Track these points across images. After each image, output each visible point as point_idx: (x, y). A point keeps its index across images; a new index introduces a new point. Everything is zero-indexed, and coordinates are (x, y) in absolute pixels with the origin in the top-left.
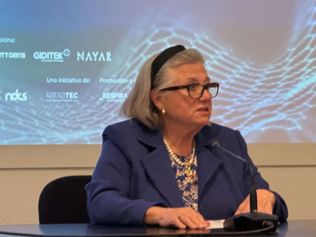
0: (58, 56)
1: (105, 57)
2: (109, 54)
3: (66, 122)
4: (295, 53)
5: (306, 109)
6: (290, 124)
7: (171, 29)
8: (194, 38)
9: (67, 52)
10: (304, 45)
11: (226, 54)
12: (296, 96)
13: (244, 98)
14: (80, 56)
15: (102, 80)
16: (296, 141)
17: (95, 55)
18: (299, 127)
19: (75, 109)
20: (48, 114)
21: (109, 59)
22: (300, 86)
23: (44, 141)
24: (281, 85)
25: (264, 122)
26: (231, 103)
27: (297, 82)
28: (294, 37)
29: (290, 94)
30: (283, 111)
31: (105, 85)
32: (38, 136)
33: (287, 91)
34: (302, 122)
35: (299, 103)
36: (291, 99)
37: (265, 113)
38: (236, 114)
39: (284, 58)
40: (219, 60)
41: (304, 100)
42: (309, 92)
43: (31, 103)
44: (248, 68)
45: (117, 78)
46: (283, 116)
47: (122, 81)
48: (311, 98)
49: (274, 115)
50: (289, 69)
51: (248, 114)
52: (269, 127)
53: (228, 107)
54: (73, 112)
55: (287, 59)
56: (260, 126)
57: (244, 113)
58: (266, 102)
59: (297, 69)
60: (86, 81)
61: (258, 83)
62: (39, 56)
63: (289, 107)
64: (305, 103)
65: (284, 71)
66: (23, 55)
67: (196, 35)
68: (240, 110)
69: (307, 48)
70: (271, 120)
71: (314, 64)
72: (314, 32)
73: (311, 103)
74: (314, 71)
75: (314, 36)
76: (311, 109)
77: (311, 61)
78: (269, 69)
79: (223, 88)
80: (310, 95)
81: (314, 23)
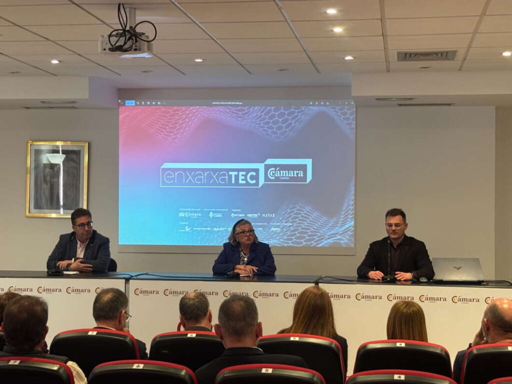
0: (256, 215)
2: (274, 215)
4: (345, 214)
6: (343, 240)
7: (297, 206)
8: (305, 209)
9: (259, 214)
10: (348, 211)
11: (318, 214)
12: (345, 230)
13: (324, 230)
14: (263, 215)
16: (345, 246)
17: (269, 215)
18: (346, 241)
22: (347, 226)
24: (339, 225)
25: (332, 239)
26: (319, 232)
28: (344, 208)
29: (342, 229)
30: (340, 235)
31: (272, 225)
34: (346, 239)
35: (346, 232)
36: (343, 231)
37: (332, 236)
38: (320, 236)
39: (340, 216)
40: (315, 217)
41: (348, 231)
42: (350, 228)
44: (326, 219)
45: (277, 223)
46: (340, 237)
47: (278, 224)
49: (336, 237)
50: (342, 220)
51: (326, 236)
52: (334, 241)
53: (318, 234)
56: (331, 241)
57: (324, 236)
58: (332, 232)
59: (346, 220)
60: (265, 224)
61: (330, 225)
62: (249, 215)
63: (342, 234)
65: (340, 220)
66: (244, 215)
67: (307, 208)
68: (323, 234)
69: (349, 212)
70: (335, 238)
71: (352, 218)
72: (352, 206)
73: (351, 232)
74: (352, 220)
75: (352, 208)
76: (351, 235)
77: (351, 217)
78: (335, 219)
79: (316, 227)
80: (350, 229)
81: (353, 203)
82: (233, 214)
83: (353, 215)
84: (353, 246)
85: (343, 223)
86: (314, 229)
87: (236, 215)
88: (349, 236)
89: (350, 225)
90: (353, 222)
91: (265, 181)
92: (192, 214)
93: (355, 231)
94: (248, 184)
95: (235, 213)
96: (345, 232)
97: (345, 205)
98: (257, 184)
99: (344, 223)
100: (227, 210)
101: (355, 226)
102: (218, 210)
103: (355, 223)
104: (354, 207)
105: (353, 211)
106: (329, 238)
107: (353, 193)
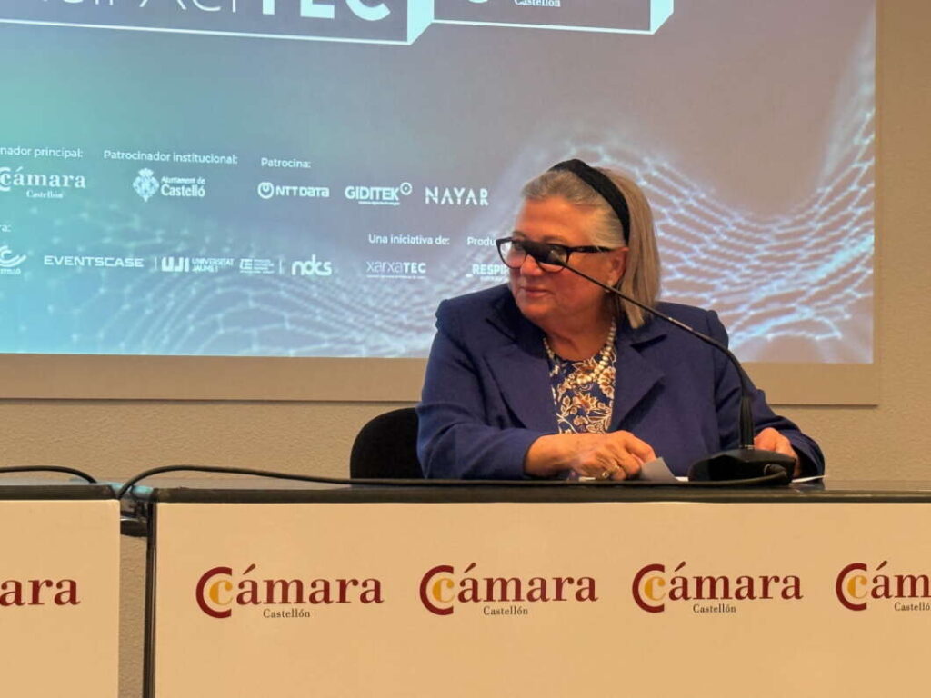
0: (390, 195)
1: (478, 198)
2: (484, 193)
3: (404, 318)
4: (831, 197)
5: (850, 302)
6: (820, 328)
7: (600, 149)
8: (642, 165)
9: (407, 188)
10: (847, 182)
11: (703, 196)
12: (832, 276)
13: (736, 279)
14: (431, 195)
15: (470, 240)
16: (830, 359)
17: (459, 194)
18: (838, 334)
19: (420, 293)
20: (372, 303)
21: (484, 202)
22: (840, 259)
23: (364, 352)
24: (805, 255)
25: (772, 323)
26: (711, 288)
27: (833, 251)
28: (829, 168)
29: (821, 274)
30: (808, 303)
31: (477, 249)
32: (352, 342)
33: (815, 267)
34: (843, 326)
35: (837, 289)
36: (822, 282)
37: (775, 306)
39: (810, 206)
40: (689, 208)
41: (847, 283)
42: (857, 270)
43: (338, 281)
44: (743, 222)
46: (808, 313)
48: (860, 281)
49: (790, 311)
50: (820, 225)
51: (743, 308)
52: (781, 333)
54: (417, 299)
55: (816, 207)
56: (765, 332)
57: (735, 306)
58: (775, 288)
59: (835, 226)
60: (441, 241)
61: (762, 250)
62: (355, 193)
63: (822, 296)
64: (849, 291)
65: (811, 230)
66: (326, 193)
67: (646, 160)
69: (854, 187)
70: (784, 320)
71: (866, 217)
72: (865, 158)
73: (860, 289)
74: (866, 230)
75: (866, 166)
76: (860, 301)
77: (860, 211)
78: (782, 224)
79: (696, 260)
80: (859, 275)
81: (867, 142)
82: (266, 185)
83: (870, 207)
84: (868, 357)
85: (824, 245)
86: (685, 270)
87: (281, 191)
88: (850, 309)
89: (856, 251)
90: (870, 240)
91: (436, 18)
92: (37, 179)
93: (878, 283)
94: (346, 22)
95: (279, 177)
96: (830, 290)
97: (834, 153)
98: (396, 24)
99: (829, 244)
100: (230, 160)
101: (880, 258)
102: (185, 158)
103: (877, 244)
104: (871, 163)
105: (872, 185)
106: (757, 320)
107: (868, 89)
